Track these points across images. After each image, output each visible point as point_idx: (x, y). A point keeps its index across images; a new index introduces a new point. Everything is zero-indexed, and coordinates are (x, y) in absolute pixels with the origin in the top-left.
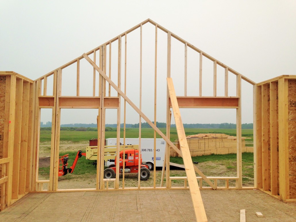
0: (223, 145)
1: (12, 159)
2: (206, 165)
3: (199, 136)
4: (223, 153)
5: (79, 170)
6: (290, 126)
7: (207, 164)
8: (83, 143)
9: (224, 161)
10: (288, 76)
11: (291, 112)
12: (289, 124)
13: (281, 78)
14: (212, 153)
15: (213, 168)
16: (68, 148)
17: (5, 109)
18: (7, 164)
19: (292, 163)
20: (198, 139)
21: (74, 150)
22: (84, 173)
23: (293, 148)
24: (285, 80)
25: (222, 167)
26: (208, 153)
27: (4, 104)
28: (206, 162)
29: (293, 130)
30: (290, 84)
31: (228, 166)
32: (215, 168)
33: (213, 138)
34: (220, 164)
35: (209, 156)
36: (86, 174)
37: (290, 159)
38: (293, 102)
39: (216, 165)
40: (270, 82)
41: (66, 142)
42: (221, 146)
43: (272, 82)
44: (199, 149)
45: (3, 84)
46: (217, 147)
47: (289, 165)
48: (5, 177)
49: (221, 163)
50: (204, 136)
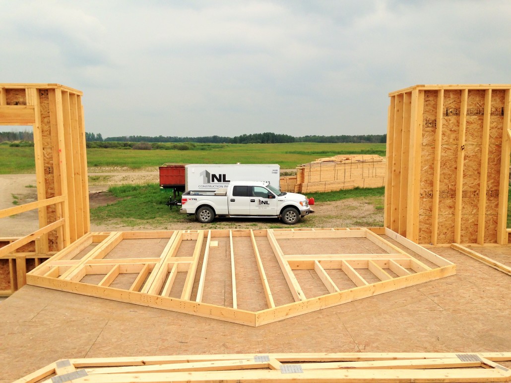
0: (374, 173)
1: (67, 197)
2: (343, 204)
3: (337, 160)
4: (373, 186)
5: (146, 213)
6: (423, 153)
7: (345, 204)
8: (148, 171)
9: (373, 198)
10: (424, 86)
11: (427, 133)
12: (423, 150)
13: (414, 88)
14: (356, 186)
15: (354, 208)
16: (124, 179)
17: (51, 133)
18: (62, 203)
19: (425, 200)
20: (333, 164)
21: (134, 181)
22: (155, 218)
23: (426, 181)
24: (420, 91)
25: (367, 207)
26: (349, 186)
27: (50, 127)
28: (344, 201)
29: (427, 158)
30: (428, 96)
31: (379, 206)
32: (357, 208)
33: (359, 161)
34: (366, 203)
35: (351, 190)
36: (158, 218)
37: (422, 195)
38: (430, 122)
39: (359, 205)
40: (404, 92)
41: (119, 168)
42: (371, 175)
43: (406, 93)
44: (336, 180)
45: (45, 100)
46: (364, 175)
47: (420, 202)
48: (61, 219)
49: (367, 201)
50: (345, 159)
